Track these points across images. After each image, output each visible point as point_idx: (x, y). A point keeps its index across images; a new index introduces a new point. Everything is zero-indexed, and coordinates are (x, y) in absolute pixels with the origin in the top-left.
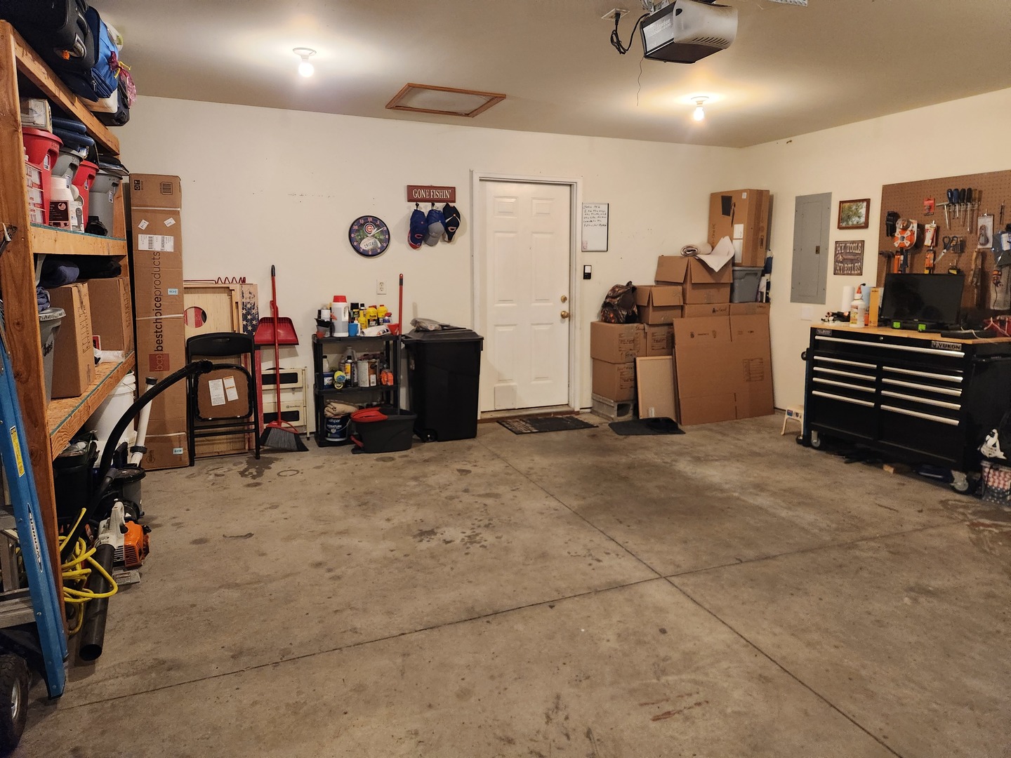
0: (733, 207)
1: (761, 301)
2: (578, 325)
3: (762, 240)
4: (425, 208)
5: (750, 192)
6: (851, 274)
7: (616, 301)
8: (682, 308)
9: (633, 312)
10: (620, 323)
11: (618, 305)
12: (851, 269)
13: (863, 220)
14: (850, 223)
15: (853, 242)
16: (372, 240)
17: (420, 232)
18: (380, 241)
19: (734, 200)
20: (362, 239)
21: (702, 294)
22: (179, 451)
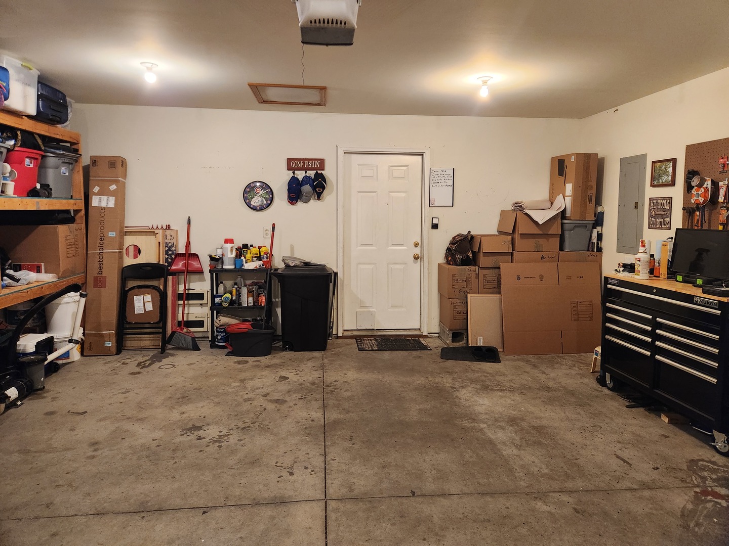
0: (565, 169)
1: (593, 251)
2: (426, 265)
3: (591, 197)
4: (300, 175)
5: (578, 155)
6: (661, 229)
7: (454, 247)
8: (512, 254)
9: (468, 256)
10: (457, 265)
11: (455, 250)
12: (662, 224)
13: (670, 178)
14: (661, 181)
15: (663, 199)
16: (260, 199)
17: (295, 193)
18: (266, 199)
19: (566, 163)
20: (252, 198)
21: (531, 242)
22: (109, 344)
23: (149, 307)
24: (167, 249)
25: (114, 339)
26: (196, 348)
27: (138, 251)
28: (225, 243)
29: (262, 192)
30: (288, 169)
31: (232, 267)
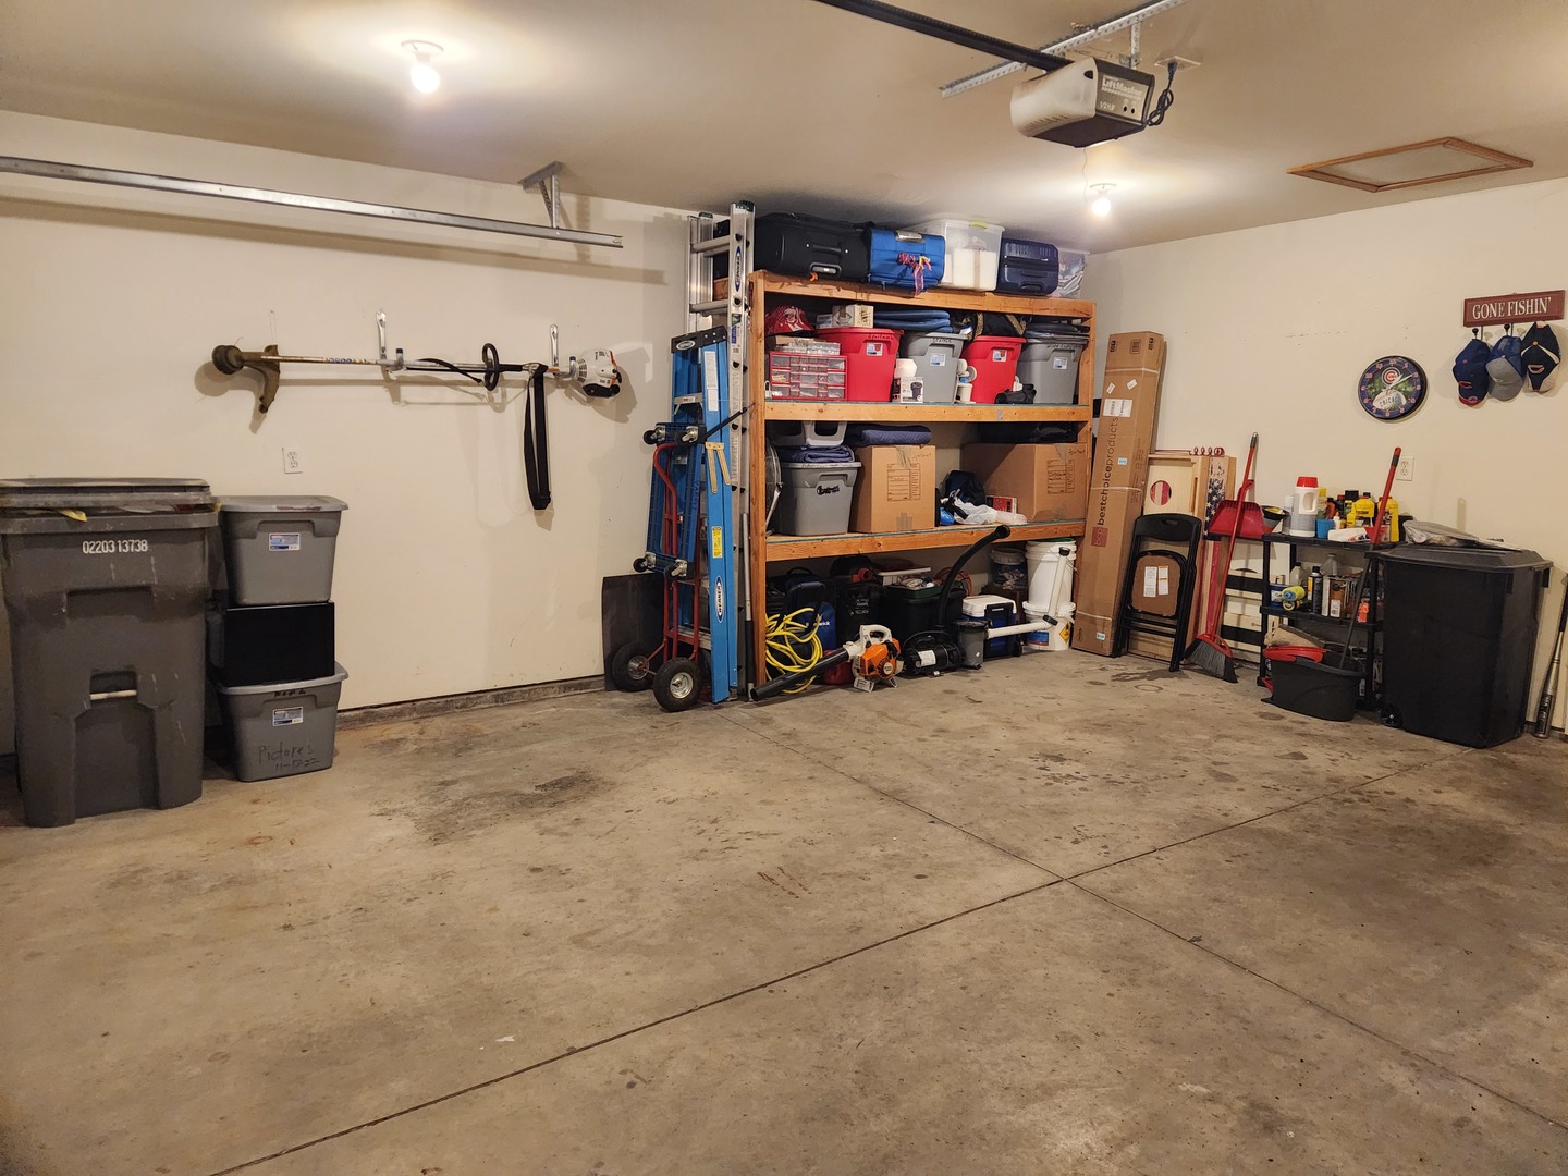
4: (1493, 335)
16: (1393, 394)
18: (1407, 395)
20: (1376, 394)
22: (1101, 636)
23: (1164, 589)
24: (1210, 491)
25: (1109, 630)
26: (1230, 677)
27: (1167, 491)
28: (1298, 485)
29: (1397, 379)
30: (1467, 324)
31: (1310, 534)
